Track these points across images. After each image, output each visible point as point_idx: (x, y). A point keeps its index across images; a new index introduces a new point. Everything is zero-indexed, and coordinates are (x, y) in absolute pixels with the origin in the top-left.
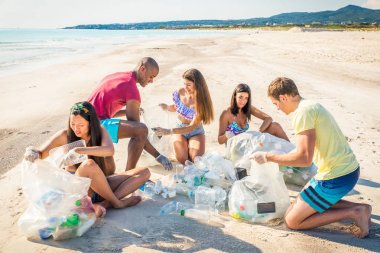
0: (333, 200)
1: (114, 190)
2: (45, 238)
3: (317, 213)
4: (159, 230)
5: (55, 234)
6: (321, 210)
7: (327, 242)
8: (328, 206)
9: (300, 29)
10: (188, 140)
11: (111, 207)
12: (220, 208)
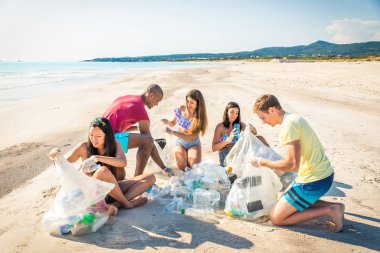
0: (312, 201)
1: (125, 193)
2: (65, 233)
3: (297, 212)
4: (162, 227)
5: (74, 230)
6: (301, 209)
7: (308, 236)
8: (307, 206)
9: (278, 60)
10: (187, 150)
11: (122, 207)
12: (215, 207)
